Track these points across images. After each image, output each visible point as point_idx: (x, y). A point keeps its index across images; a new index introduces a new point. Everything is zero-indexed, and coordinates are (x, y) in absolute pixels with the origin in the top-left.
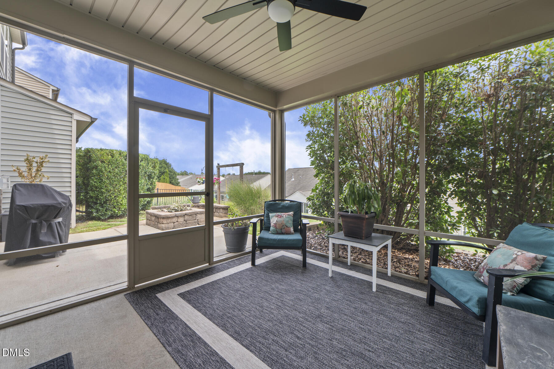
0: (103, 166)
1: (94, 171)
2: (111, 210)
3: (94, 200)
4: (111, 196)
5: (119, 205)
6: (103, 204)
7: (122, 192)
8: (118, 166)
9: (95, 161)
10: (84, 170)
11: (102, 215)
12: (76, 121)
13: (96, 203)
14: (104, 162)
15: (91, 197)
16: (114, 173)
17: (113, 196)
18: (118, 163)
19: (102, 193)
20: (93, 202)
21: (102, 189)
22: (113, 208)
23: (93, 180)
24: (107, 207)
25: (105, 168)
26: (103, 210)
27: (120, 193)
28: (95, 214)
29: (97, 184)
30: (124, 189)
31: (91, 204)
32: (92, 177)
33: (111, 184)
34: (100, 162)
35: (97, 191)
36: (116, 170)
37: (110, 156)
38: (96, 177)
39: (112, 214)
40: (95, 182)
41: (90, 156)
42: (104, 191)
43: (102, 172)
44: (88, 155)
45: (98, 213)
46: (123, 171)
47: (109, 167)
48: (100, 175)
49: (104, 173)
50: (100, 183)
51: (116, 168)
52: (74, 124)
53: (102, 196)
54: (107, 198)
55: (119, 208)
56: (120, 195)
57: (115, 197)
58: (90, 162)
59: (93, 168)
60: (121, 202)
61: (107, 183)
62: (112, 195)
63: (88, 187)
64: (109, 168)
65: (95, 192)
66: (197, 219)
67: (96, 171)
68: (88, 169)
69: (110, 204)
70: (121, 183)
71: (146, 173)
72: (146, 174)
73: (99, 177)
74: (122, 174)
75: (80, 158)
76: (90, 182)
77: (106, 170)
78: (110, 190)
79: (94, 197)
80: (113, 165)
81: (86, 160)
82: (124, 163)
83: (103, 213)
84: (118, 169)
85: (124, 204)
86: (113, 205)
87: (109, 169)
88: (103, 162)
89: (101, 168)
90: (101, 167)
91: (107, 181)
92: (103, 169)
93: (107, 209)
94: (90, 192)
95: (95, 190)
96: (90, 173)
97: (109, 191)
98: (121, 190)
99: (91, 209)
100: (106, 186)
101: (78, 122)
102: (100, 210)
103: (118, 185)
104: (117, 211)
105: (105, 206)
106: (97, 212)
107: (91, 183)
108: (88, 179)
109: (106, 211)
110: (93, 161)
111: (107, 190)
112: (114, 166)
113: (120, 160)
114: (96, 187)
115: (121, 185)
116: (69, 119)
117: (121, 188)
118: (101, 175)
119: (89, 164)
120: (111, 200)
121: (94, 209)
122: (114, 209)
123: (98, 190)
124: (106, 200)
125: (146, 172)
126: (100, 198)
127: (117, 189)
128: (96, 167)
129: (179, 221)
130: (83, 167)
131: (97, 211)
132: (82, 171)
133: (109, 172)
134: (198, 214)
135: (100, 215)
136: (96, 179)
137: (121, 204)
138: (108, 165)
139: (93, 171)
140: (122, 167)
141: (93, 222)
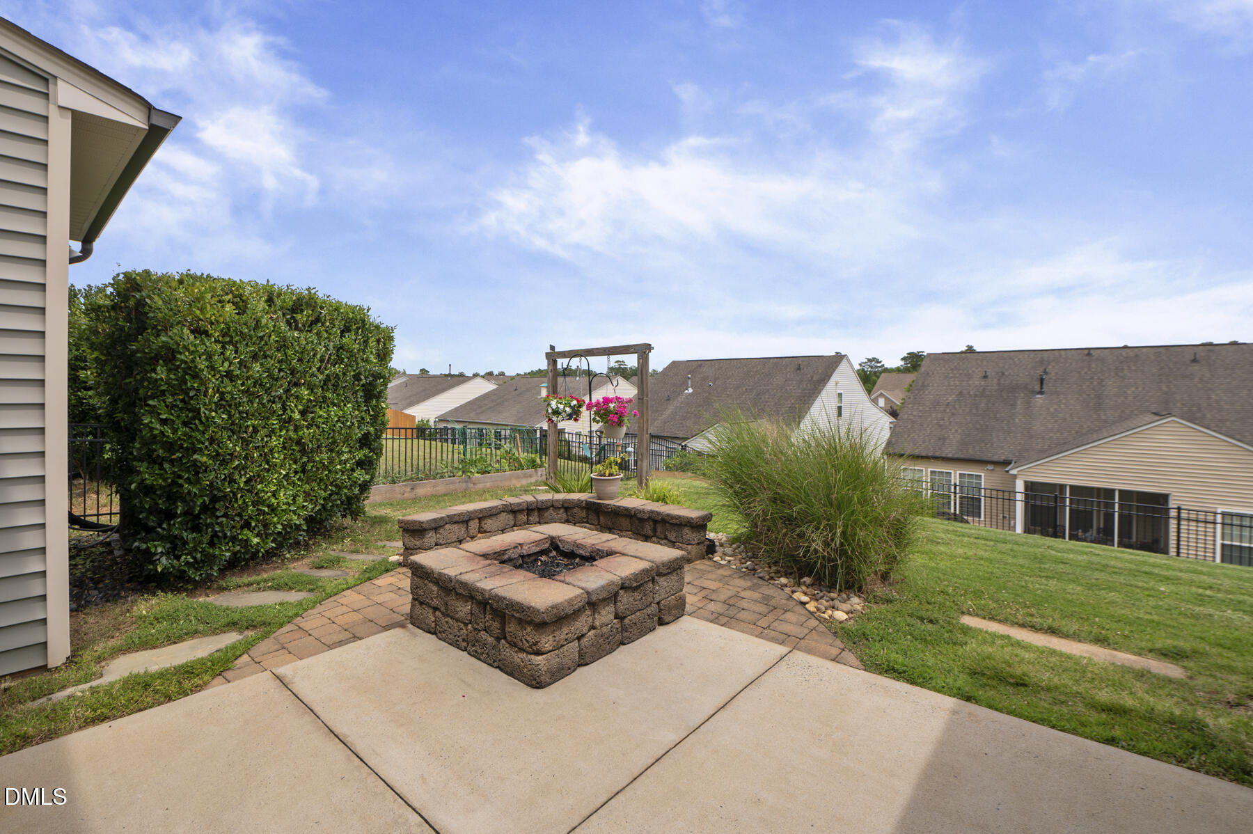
0: (201, 349)
1: (161, 373)
2: (234, 539)
3: (162, 504)
4: (232, 481)
5: (264, 513)
6: (198, 517)
7: (278, 457)
8: (261, 349)
9: (166, 330)
10: (115, 367)
11: (196, 565)
12: (69, 114)
13: (169, 515)
14: (206, 333)
15: (147, 490)
16: (248, 378)
17: (244, 479)
18: (262, 338)
19: (197, 469)
20: (154, 510)
21: (195, 452)
22: (242, 528)
23: (153, 412)
24: (217, 528)
25: (209, 357)
26: (201, 542)
27: (268, 463)
28: (163, 563)
29: (175, 431)
30: (284, 448)
31: (147, 518)
32: (152, 398)
33: (233, 429)
34: (186, 331)
35: (172, 462)
36: (257, 367)
37: (229, 308)
38: (170, 400)
39: (235, 554)
40: (164, 422)
41: (141, 303)
42: (205, 459)
43: (196, 376)
44: (132, 303)
45: (178, 558)
46: (280, 370)
47: (228, 353)
48: (186, 392)
49: (203, 382)
50: (185, 424)
51: (255, 357)
52: (60, 134)
53: (198, 481)
54: (219, 490)
55: (266, 526)
56: (268, 471)
57: (248, 482)
58: (142, 329)
59: (155, 359)
60: (273, 500)
61: (218, 426)
62: (236, 477)
63: (133, 440)
64: (226, 359)
65: (166, 466)
66: (657, 600)
67: (169, 370)
68: (129, 364)
69: (231, 512)
70: (274, 421)
71: (357, 377)
72: (360, 380)
73: (183, 401)
74: (279, 383)
75: (98, 319)
76: (139, 421)
77: (212, 368)
78: (231, 455)
79: (161, 487)
80: (241, 347)
81: (121, 323)
82: (284, 339)
83: (199, 556)
84: (262, 364)
85: (284, 507)
86: (240, 515)
87: (226, 364)
88: (198, 332)
89: (193, 361)
90: (192, 353)
91: (220, 418)
92: (202, 364)
93: (215, 535)
94: (142, 467)
95: (164, 459)
96: (143, 380)
97: (223, 460)
98: (271, 450)
99: (144, 541)
100: (212, 440)
101: (80, 121)
102: (185, 543)
103: (263, 432)
104: (256, 540)
105: (208, 526)
106: (173, 552)
107: (147, 425)
108: (134, 405)
109: (211, 544)
110: (155, 327)
111: (218, 454)
112: (247, 350)
113: (271, 324)
114: (170, 446)
115: (273, 431)
116: (33, 104)
117: (274, 442)
118: (193, 388)
119: (136, 340)
120: (235, 495)
121: (161, 538)
122: (246, 531)
123: (180, 459)
124: (214, 499)
125: (360, 374)
126: (189, 492)
127: (256, 448)
128: (169, 356)
129: (597, 623)
130: (109, 354)
131: (174, 548)
132: (107, 368)
133: (229, 374)
134: (660, 575)
135: (187, 563)
136: (171, 407)
137: (273, 509)
138: (223, 347)
139: (154, 371)
140: (279, 355)
141: (154, 601)
